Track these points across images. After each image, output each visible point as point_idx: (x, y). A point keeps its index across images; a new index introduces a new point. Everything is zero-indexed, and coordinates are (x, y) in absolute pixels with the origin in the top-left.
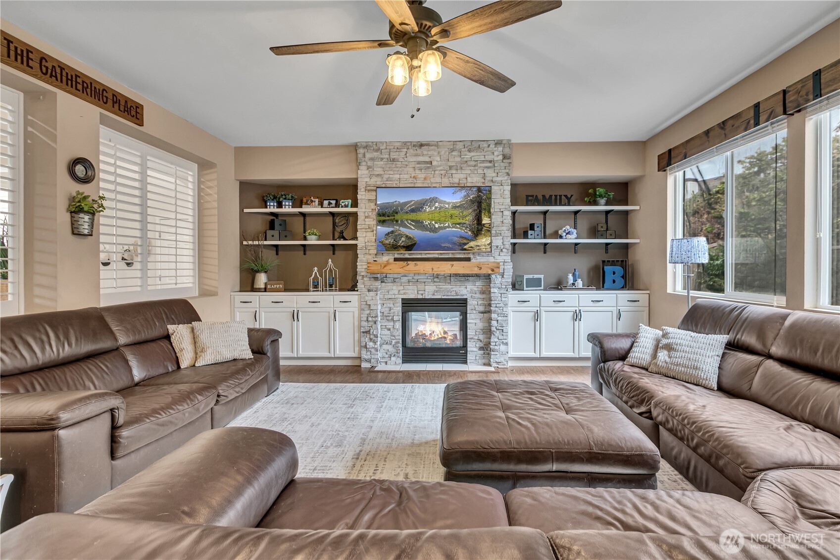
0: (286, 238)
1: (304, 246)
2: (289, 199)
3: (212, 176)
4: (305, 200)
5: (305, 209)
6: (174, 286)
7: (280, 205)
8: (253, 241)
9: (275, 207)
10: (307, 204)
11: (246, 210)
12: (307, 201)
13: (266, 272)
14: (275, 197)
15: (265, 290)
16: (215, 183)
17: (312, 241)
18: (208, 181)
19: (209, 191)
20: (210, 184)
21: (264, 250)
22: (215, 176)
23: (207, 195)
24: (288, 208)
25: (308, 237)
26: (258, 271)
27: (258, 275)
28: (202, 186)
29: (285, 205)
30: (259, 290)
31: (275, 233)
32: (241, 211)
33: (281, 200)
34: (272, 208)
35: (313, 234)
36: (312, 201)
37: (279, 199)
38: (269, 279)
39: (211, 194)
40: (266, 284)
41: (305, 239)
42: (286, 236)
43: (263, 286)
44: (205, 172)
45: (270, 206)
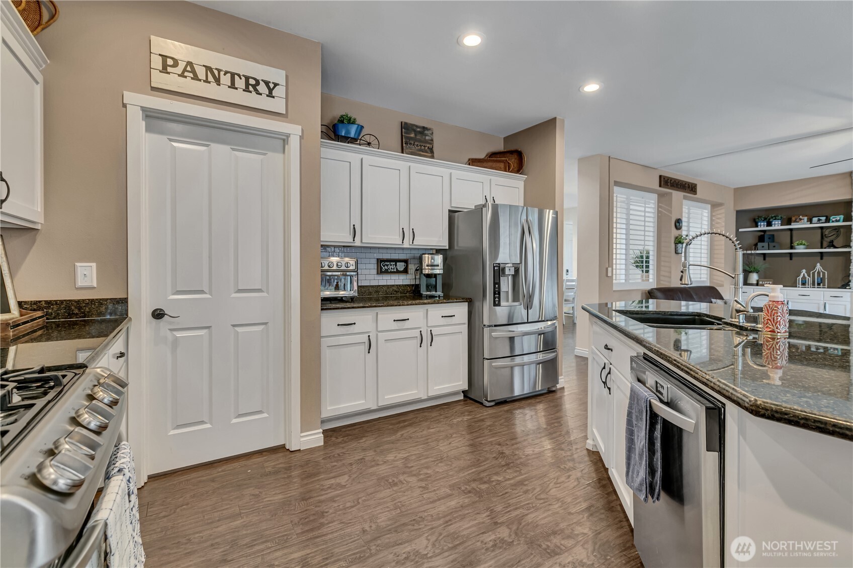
0: (774, 248)
1: (791, 254)
2: (778, 219)
3: (721, 212)
4: (793, 219)
5: (794, 226)
6: (699, 279)
7: (769, 224)
8: (747, 251)
9: (765, 226)
10: (795, 221)
11: (740, 230)
12: (796, 219)
13: (757, 272)
14: (765, 219)
15: (757, 285)
16: (724, 215)
17: (800, 249)
18: (718, 214)
19: (719, 221)
20: (719, 216)
21: (757, 257)
22: (723, 211)
23: (717, 223)
24: (777, 225)
25: (797, 247)
26: (751, 272)
27: (751, 274)
28: (714, 218)
29: (775, 224)
30: (752, 285)
31: (765, 244)
32: (737, 230)
33: (771, 220)
34: (762, 226)
35: (801, 244)
36: (801, 219)
37: (769, 219)
38: (759, 277)
39: (719, 223)
40: (758, 281)
41: (792, 247)
42: (774, 247)
43: (755, 282)
44: (715, 209)
45: (760, 225)
